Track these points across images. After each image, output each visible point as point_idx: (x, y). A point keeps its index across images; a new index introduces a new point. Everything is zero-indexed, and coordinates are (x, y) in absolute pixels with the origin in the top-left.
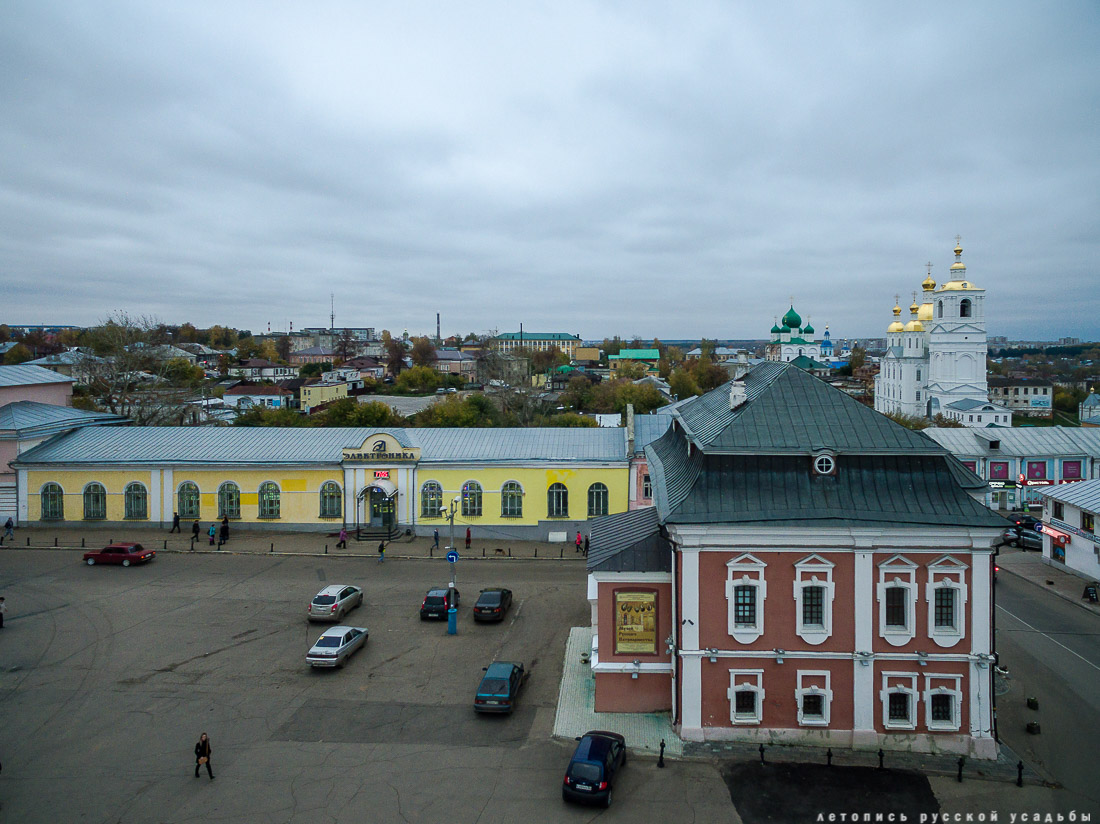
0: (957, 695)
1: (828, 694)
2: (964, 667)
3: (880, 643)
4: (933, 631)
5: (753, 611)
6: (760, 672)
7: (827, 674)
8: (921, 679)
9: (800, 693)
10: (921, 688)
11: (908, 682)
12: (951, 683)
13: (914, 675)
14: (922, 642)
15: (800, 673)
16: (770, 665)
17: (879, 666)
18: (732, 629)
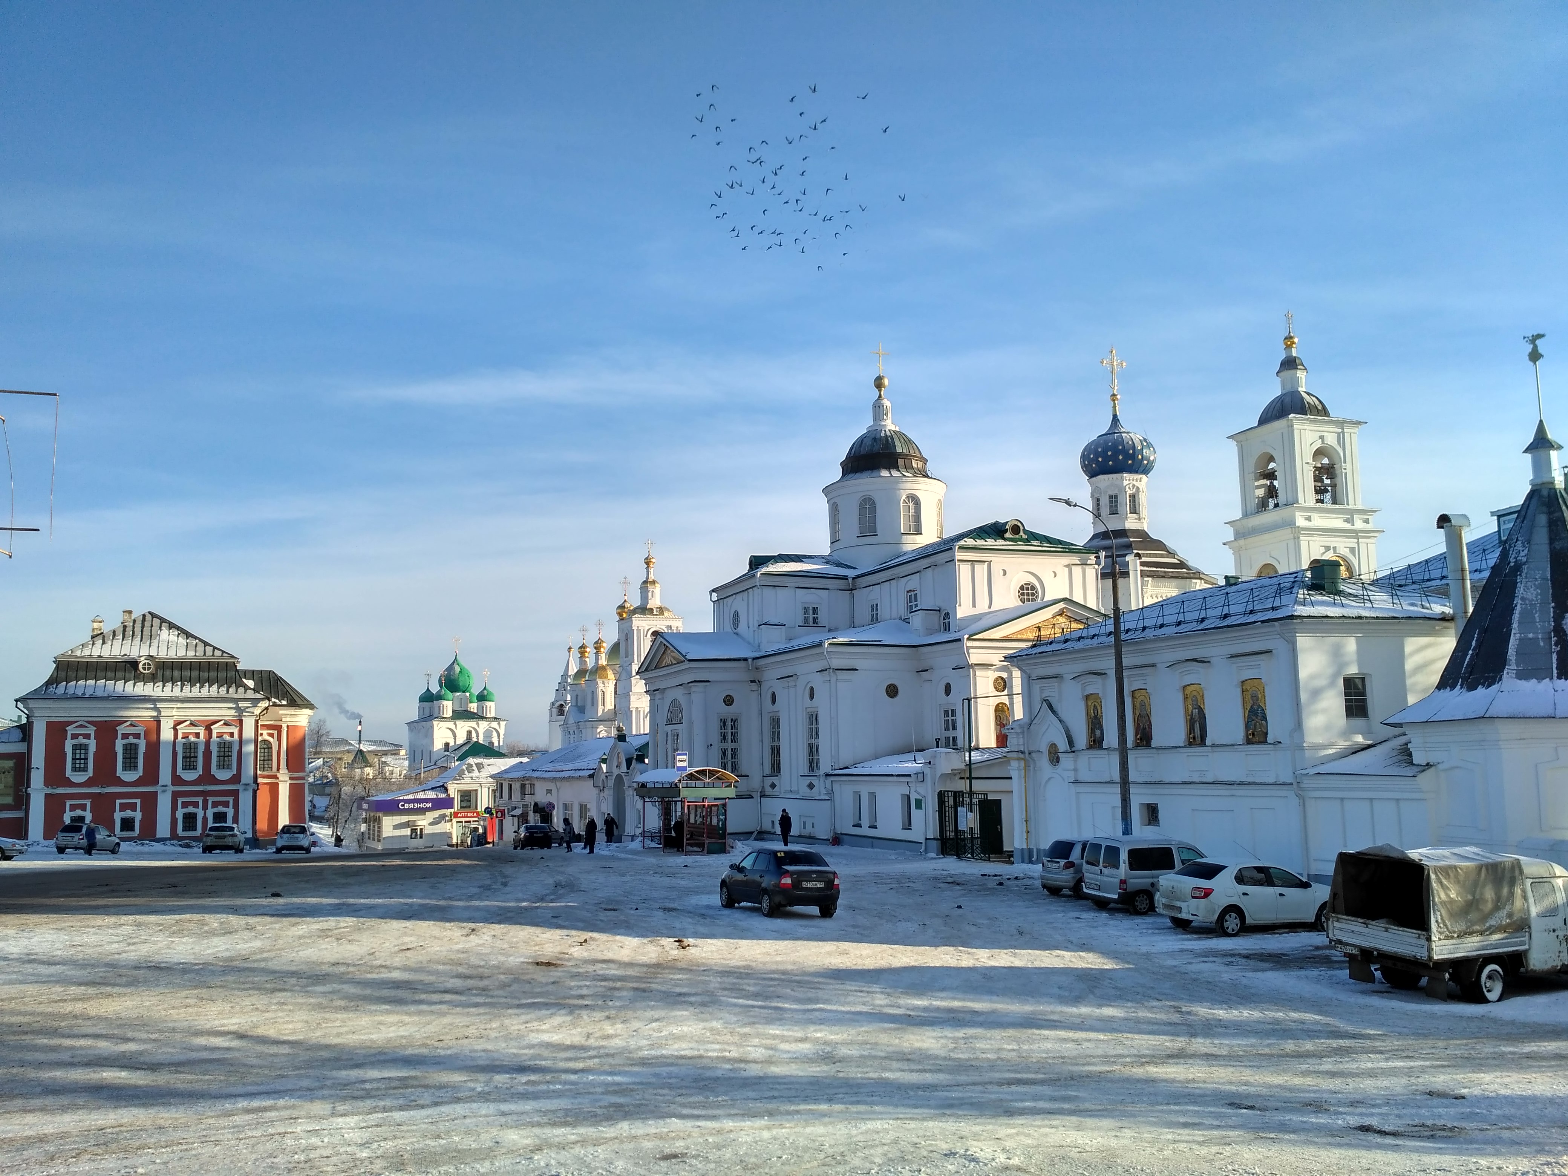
0: (230, 812)
1: (138, 816)
2: (235, 794)
3: (177, 780)
4: (214, 770)
5: (86, 764)
6: (88, 803)
7: (138, 801)
8: (205, 802)
9: (118, 816)
10: (205, 808)
11: (196, 805)
12: (226, 804)
13: (200, 800)
14: (207, 777)
15: (118, 802)
16: (95, 798)
17: (175, 795)
18: (69, 772)
